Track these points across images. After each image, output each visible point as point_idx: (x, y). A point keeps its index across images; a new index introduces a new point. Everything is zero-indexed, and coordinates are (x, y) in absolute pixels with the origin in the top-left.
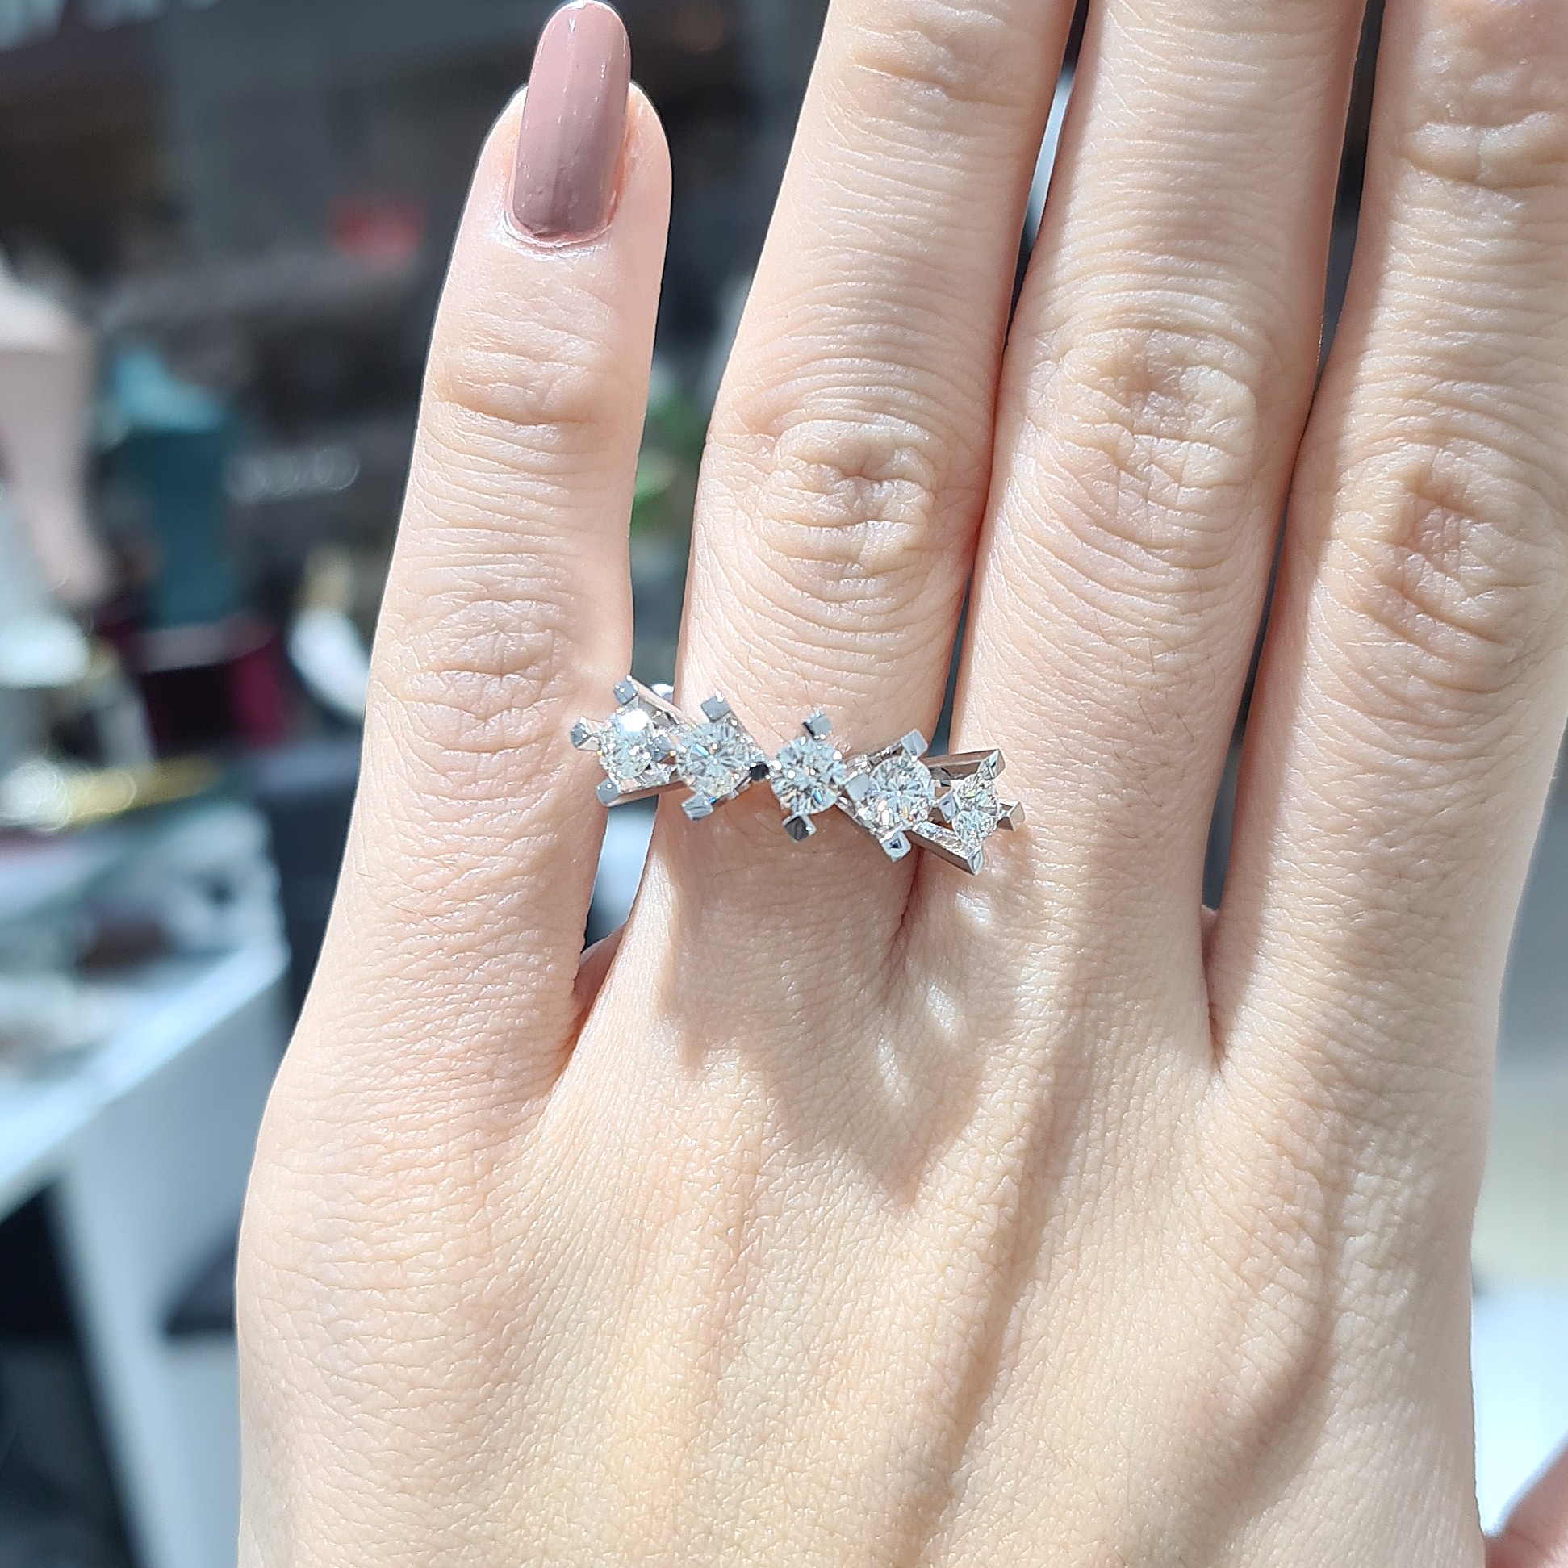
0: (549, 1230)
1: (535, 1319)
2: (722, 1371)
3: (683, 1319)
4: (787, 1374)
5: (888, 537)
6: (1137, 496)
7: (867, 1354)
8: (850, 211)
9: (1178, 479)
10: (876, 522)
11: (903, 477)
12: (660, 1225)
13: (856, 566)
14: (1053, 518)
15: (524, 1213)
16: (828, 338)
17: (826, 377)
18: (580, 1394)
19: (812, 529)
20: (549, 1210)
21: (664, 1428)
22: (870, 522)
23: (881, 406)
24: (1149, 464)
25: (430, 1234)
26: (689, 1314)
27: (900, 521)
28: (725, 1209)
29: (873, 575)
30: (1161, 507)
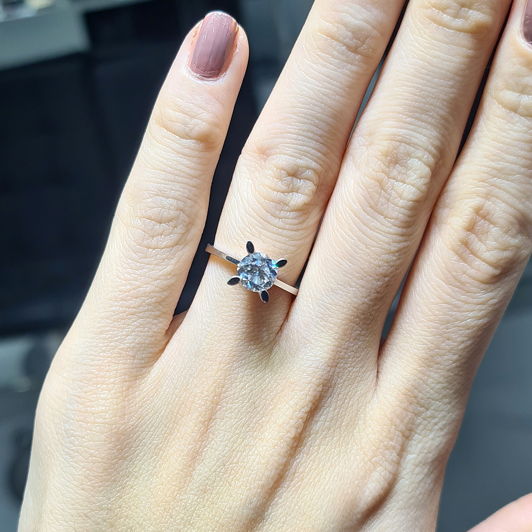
0: (145, 412)
1: (136, 440)
2: (195, 467)
3: (185, 449)
4: (217, 472)
5: (300, 199)
6: (386, 200)
7: (244, 470)
8: (307, 84)
9: (401, 197)
10: (296, 193)
11: (308, 180)
12: (183, 417)
13: (287, 207)
14: (356, 202)
15: (137, 405)
16: (291, 127)
17: (288, 140)
18: (147, 467)
19: (275, 192)
20: (146, 405)
21: (173, 483)
22: (294, 193)
23: (305, 154)
24: (391, 190)
25: (105, 407)
26: (187, 447)
27: (304, 194)
28: (205, 414)
29: (293, 211)
30: (393, 205)
